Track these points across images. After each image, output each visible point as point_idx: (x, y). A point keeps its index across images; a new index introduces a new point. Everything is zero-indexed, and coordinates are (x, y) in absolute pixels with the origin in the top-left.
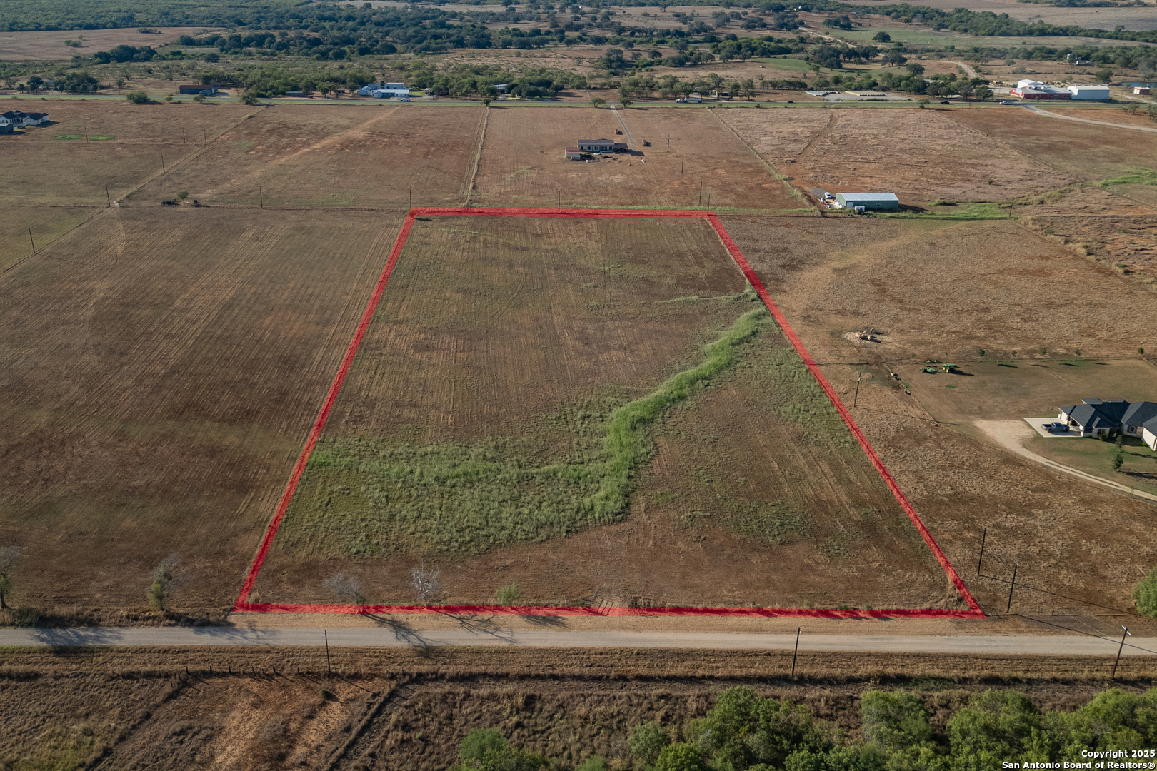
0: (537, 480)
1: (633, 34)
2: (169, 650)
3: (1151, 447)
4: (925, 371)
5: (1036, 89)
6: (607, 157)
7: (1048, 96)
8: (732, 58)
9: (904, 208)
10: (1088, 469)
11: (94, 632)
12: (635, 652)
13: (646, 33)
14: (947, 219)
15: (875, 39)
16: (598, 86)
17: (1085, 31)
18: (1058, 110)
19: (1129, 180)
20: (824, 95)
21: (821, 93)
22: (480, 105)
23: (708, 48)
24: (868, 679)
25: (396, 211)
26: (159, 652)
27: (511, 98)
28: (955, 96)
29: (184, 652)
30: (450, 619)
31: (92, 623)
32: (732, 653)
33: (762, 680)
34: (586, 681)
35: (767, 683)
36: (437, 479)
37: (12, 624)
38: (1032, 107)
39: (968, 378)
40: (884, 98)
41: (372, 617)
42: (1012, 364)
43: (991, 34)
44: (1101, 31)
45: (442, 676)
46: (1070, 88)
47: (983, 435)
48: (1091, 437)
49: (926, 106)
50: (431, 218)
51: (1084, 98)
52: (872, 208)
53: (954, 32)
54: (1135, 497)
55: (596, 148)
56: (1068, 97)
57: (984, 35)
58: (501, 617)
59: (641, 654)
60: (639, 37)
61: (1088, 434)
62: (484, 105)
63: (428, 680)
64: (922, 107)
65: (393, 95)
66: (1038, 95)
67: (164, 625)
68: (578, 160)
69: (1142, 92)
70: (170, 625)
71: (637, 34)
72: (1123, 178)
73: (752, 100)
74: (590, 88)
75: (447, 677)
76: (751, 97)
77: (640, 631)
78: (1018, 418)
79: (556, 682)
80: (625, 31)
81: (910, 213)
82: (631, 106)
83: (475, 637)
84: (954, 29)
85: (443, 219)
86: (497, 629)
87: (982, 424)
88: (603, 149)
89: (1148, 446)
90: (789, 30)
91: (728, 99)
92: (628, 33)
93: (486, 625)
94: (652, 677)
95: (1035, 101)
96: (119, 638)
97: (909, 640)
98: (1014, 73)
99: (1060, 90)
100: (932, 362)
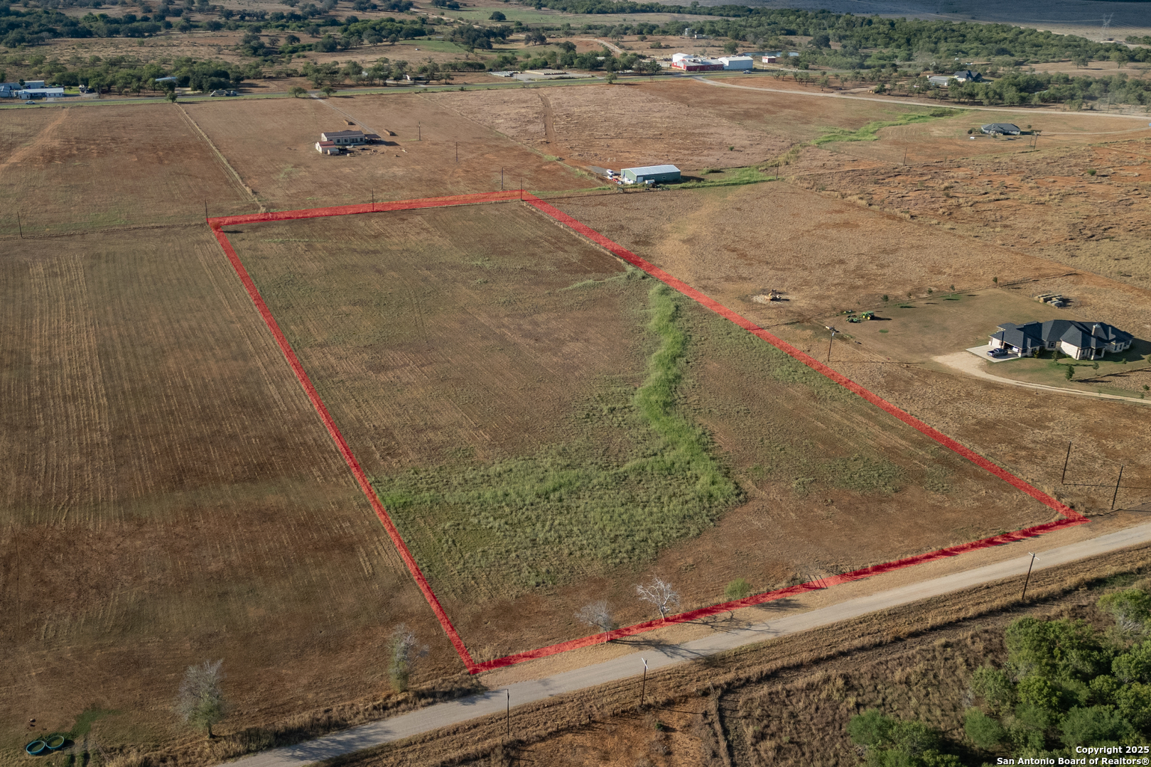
0: (632, 477)
1: (242, 18)
2: (457, 729)
3: (1074, 357)
4: (852, 321)
5: (694, 61)
6: (364, 149)
7: (705, 68)
8: (381, 41)
9: (687, 179)
10: (1049, 383)
11: (351, 734)
12: (886, 614)
13: (258, 17)
14: (728, 185)
15: (492, 18)
16: (274, 76)
17: (668, 7)
18: (723, 80)
19: (832, 138)
20: (511, 75)
21: (508, 73)
22: (165, 102)
23: (338, 31)
24: (1077, 588)
25: (190, 225)
26: (448, 734)
27: (192, 92)
28: (628, 71)
29: (475, 727)
30: (695, 627)
31: (342, 726)
32: (960, 594)
33: (1005, 610)
34: (871, 650)
35: (1009, 612)
36: (538, 496)
37: (248, 752)
38: (700, 78)
39: (889, 322)
40: (565, 76)
41: (624, 642)
42: (908, 305)
43: (590, 12)
44: (681, 7)
45: (748, 680)
46: (720, 59)
47: (951, 369)
48: (1026, 357)
49: (614, 82)
50: (240, 229)
51: (734, 68)
52: (660, 181)
53: (554, 11)
54: (1102, 399)
55: (346, 141)
56: (720, 68)
57: (584, 13)
58: (740, 612)
59: (894, 614)
60: (248, 21)
61: (1024, 354)
62: (170, 101)
63: (738, 687)
64: (611, 83)
65: (44, 95)
66: (698, 67)
67: (423, 706)
68: (337, 155)
69: (771, 61)
70: (429, 704)
71: (247, 18)
72: (826, 137)
73: (449, 84)
74: (264, 77)
75: (754, 679)
76: (448, 81)
77: (869, 594)
78: (960, 350)
79: (849, 658)
80: (233, 15)
81: (694, 183)
82: (335, 95)
83: (737, 637)
84: (553, 8)
85: (255, 229)
86: (750, 625)
87: (939, 359)
88: (354, 142)
89: (1070, 357)
90: (401, 11)
91: (426, 84)
92: (238, 17)
93: (733, 623)
94: (921, 632)
95: (697, 73)
96: (387, 732)
97: (1071, 549)
98: (652, 48)
99: (714, 62)
100: (847, 312)
